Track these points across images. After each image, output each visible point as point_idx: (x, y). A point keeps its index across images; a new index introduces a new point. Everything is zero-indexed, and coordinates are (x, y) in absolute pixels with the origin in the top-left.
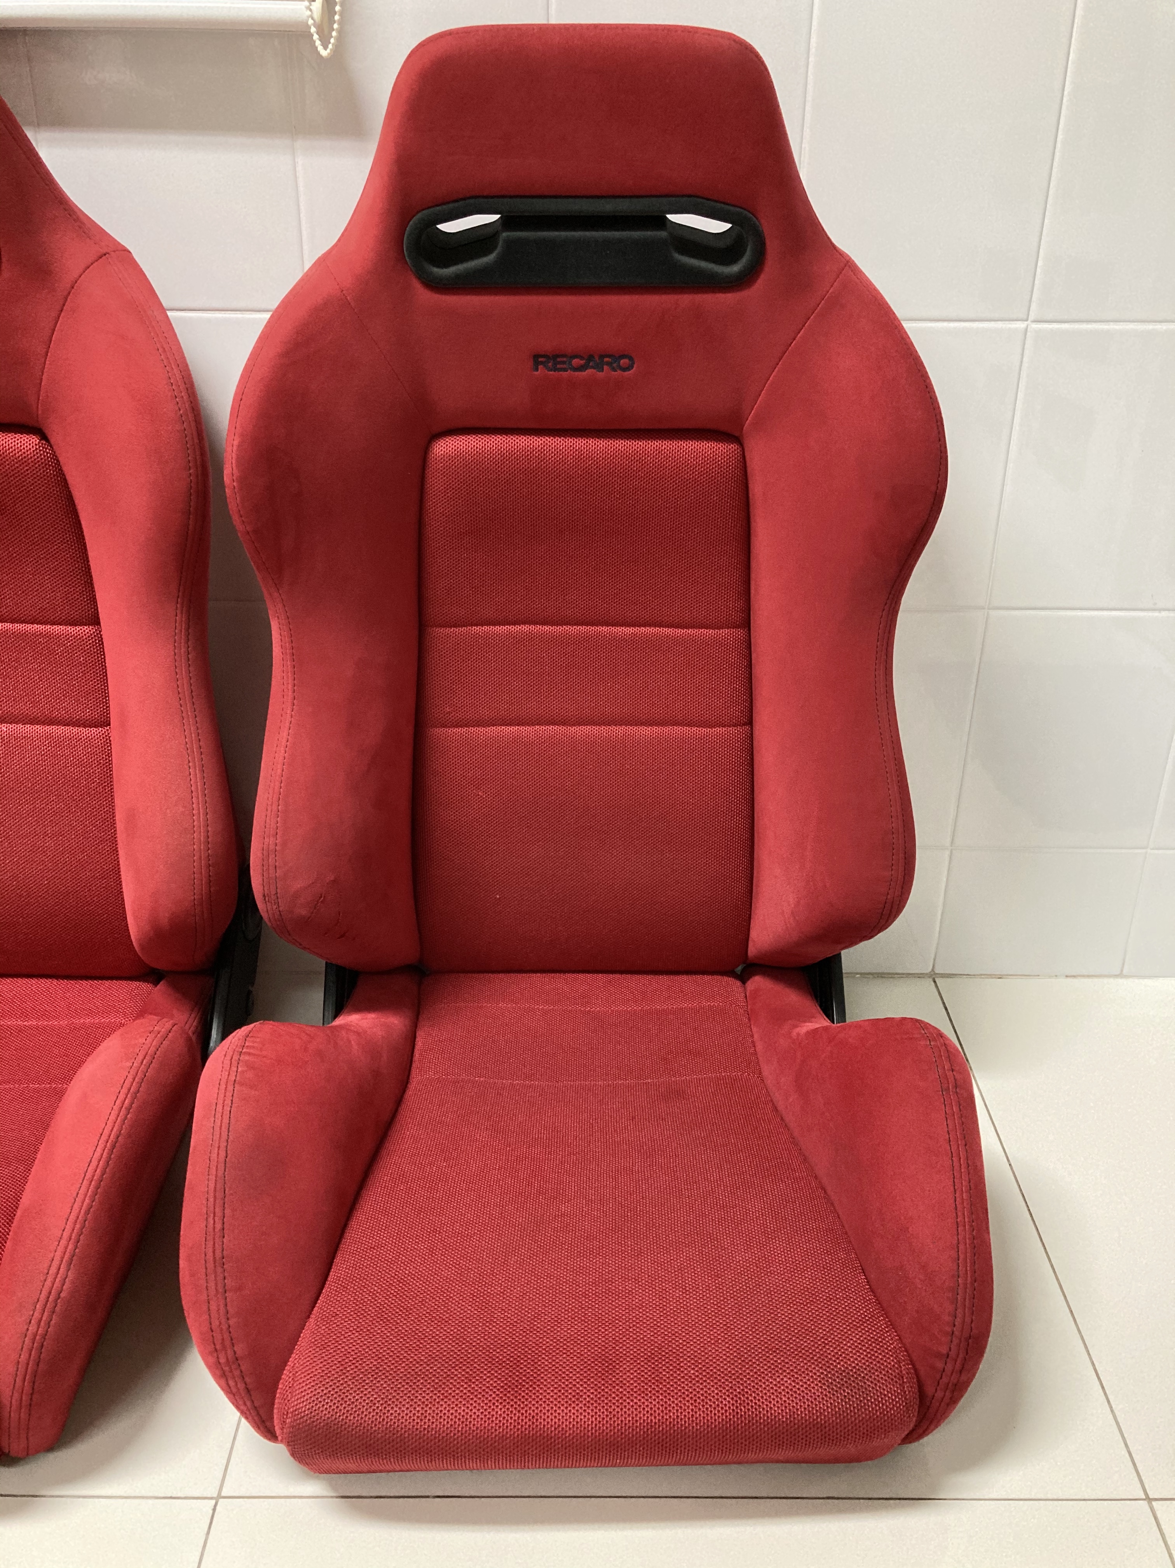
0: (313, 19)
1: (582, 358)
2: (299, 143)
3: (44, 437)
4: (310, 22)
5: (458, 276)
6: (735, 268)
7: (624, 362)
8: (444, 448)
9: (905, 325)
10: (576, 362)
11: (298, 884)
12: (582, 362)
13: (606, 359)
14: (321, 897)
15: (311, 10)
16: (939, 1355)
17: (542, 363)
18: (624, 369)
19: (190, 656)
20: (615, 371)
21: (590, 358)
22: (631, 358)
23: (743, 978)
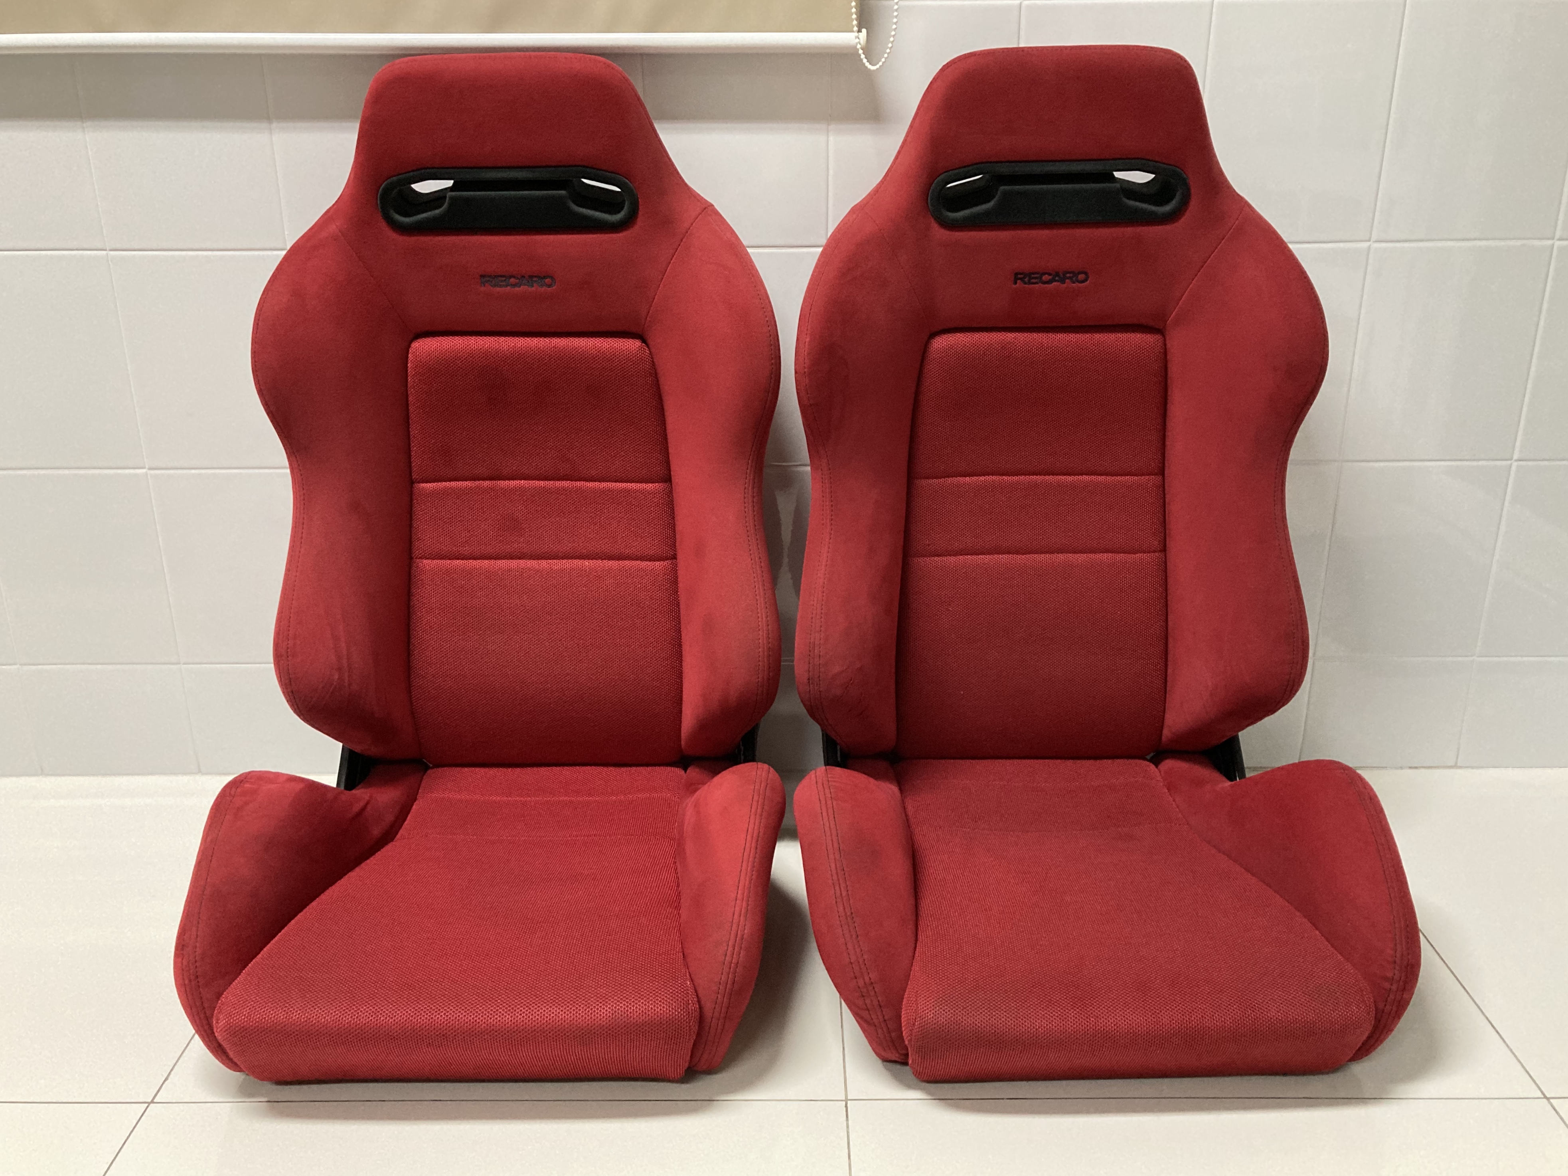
0: (860, 44)
1: (1050, 274)
2: (832, 127)
3: (644, 341)
4: (859, 46)
5: (965, 219)
6: (1167, 208)
7: (1081, 277)
8: (940, 343)
9: (1291, 246)
10: (1046, 278)
11: (837, 669)
12: (1050, 277)
13: (1068, 275)
14: (851, 680)
15: (859, 38)
16: (1386, 979)
17: (1020, 279)
18: (1083, 282)
19: (755, 500)
20: (1074, 283)
21: (1057, 274)
22: (1086, 273)
23: (1156, 761)
